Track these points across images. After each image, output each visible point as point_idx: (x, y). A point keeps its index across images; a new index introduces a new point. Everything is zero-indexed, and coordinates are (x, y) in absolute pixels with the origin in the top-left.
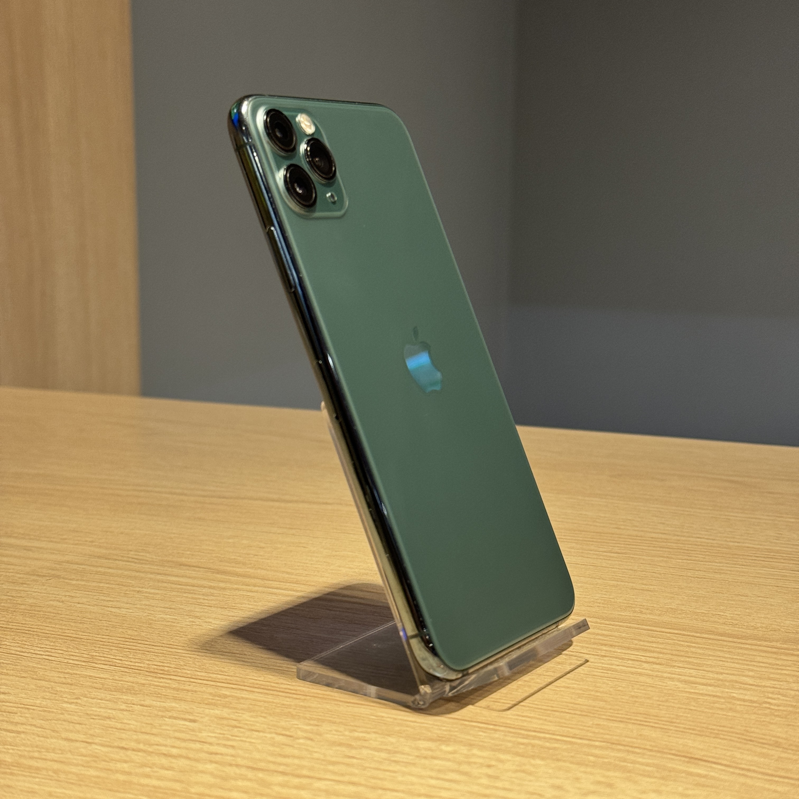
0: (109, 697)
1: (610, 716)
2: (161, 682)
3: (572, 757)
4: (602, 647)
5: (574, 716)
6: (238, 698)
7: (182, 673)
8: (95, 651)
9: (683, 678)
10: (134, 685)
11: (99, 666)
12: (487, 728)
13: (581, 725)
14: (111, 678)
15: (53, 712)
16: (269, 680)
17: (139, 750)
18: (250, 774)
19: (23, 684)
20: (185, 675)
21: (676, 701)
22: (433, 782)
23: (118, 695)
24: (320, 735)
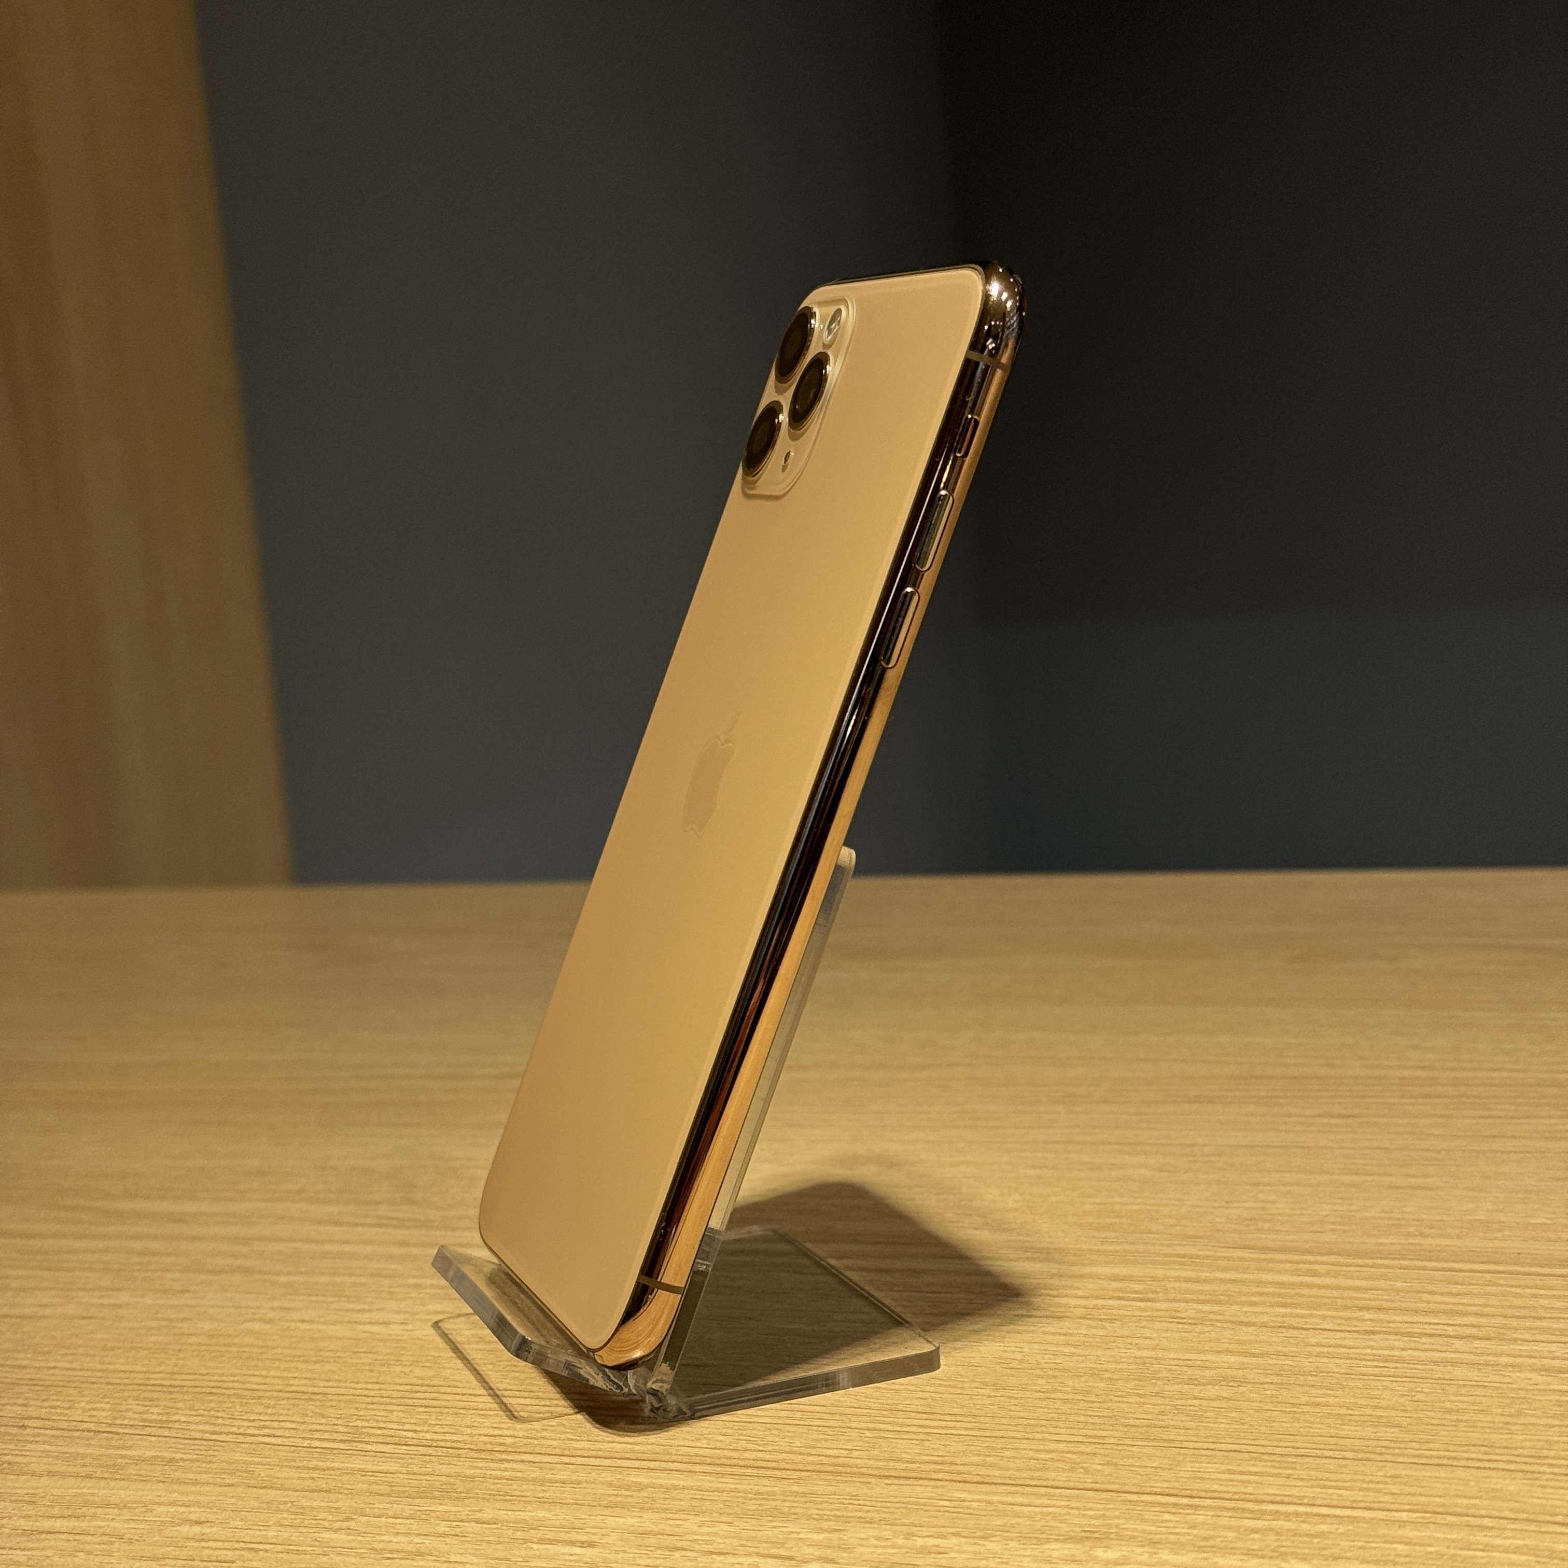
4: (1362, 1313)
10: (452, 1480)
13: (1363, 1481)
19: (233, 1500)
21: (1538, 1412)
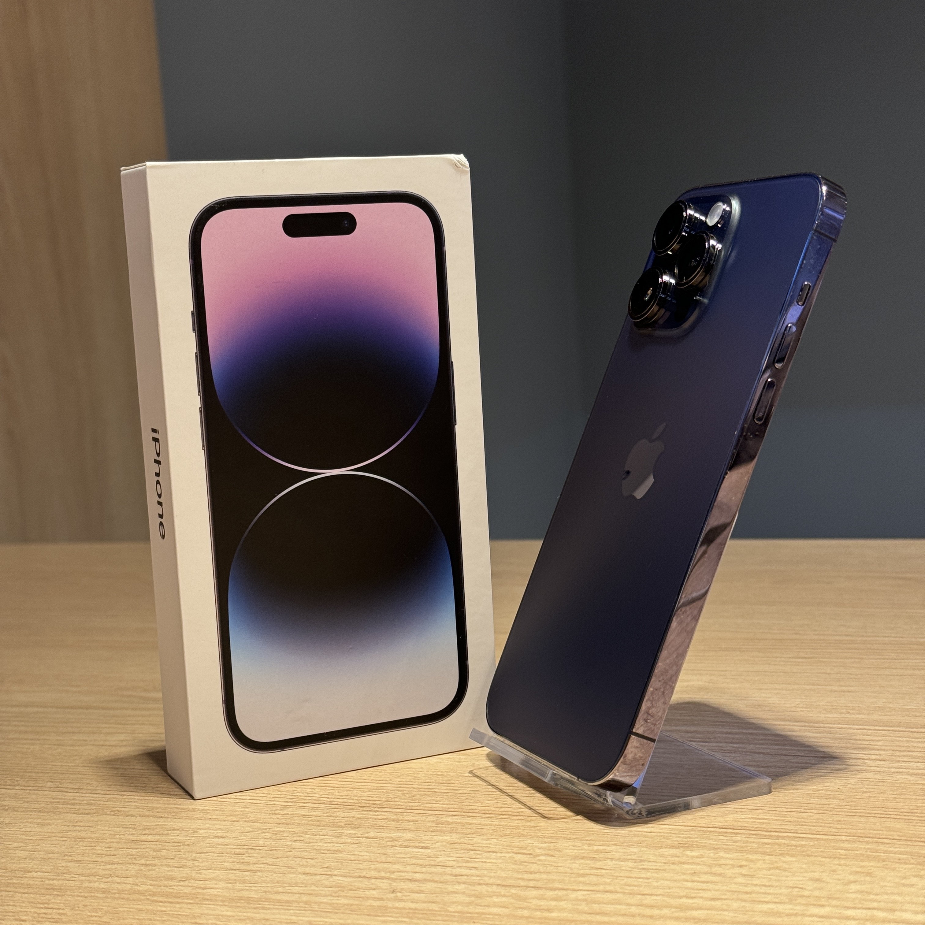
0: (330, 833)
1: (848, 812)
2: (377, 815)
3: (821, 851)
5: (812, 814)
6: (463, 824)
7: (396, 805)
8: (298, 792)
9: (911, 771)
11: (307, 805)
12: (726, 832)
14: (325, 815)
15: (280, 850)
16: (487, 805)
17: (383, 878)
18: (503, 891)
20: (399, 807)
22: (689, 885)
23: (339, 830)
24: (559, 851)
